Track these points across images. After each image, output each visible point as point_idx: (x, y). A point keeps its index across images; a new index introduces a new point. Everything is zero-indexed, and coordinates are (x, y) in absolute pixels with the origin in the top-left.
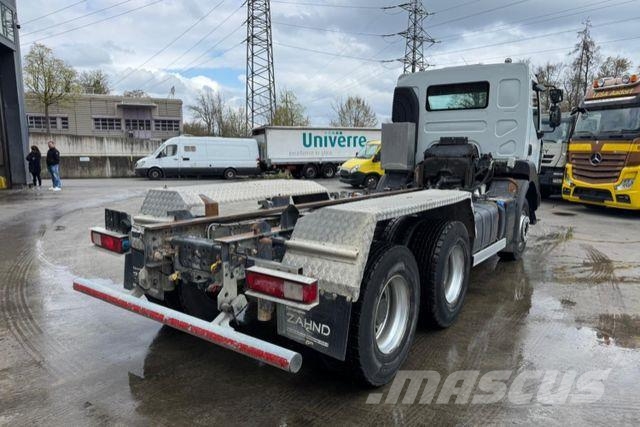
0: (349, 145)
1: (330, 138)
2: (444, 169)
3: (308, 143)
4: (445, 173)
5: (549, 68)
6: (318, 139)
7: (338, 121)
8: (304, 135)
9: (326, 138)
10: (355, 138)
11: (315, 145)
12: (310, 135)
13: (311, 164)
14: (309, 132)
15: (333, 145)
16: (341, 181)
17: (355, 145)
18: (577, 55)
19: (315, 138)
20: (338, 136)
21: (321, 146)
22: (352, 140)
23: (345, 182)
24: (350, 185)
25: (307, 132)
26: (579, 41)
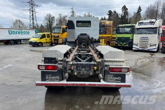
0: (24, 34)
1: (18, 32)
2: (83, 41)
3: (10, 33)
4: (83, 42)
5: (66, 16)
6: (14, 32)
7: (13, 27)
8: (9, 31)
9: (16, 32)
10: (26, 32)
11: (13, 34)
12: (11, 31)
13: (12, 40)
14: (11, 30)
15: (19, 34)
16: (29, 44)
17: (26, 34)
18: (71, 14)
19: (13, 32)
20: (21, 31)
21: (15, 34)
22: (25, 33)
23: (31, 45)
24: (32, 46)
25: (10, 30)
26: (71, 10)
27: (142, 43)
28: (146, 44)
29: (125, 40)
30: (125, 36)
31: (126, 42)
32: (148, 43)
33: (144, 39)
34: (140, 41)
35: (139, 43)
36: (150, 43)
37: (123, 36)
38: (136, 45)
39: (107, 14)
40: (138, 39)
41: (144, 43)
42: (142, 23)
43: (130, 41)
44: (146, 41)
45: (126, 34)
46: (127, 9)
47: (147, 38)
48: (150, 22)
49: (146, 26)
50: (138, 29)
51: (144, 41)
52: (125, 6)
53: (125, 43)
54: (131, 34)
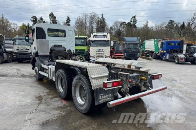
4: (60, 55)
27: (98, 55)
28: (102, 56)
29: (81, 52)
30: (80, 49)
31: (82, 55)
32: (103, 55)
33: (100, 52)
34: (97, 53)
35: (96, 55)
36: (105, 55)
37: (78, 49)
38: (92, 57)
39: (31, 20)
40: (94, 51)
41: (100, 55)
42: (97, 35)
43: (85, 53)
44: (102, 53)
45: (81, 46)
46: (55, 17)
47: (102, 50)
48: (103, 35)
49: (101, 38)
50: (93, 41)
51: (100, 53)
52: (52, 13)
53: (80, 56)
54: (86, 46)
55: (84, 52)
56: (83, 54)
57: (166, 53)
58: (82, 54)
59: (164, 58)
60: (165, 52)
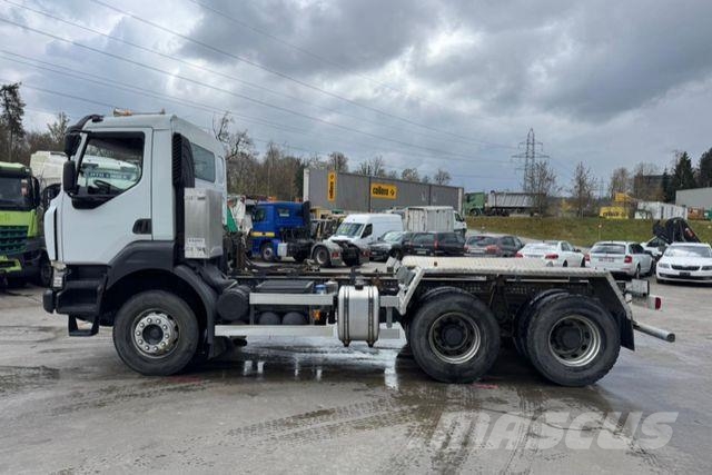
29: (4, 240)
43: (29, 243)
54: (29, 210)
55: (20, 239)
56: (18, 247)
57: (275, 237)
58: (11, 248)
59: (268, 253)
60: (271, 234)
